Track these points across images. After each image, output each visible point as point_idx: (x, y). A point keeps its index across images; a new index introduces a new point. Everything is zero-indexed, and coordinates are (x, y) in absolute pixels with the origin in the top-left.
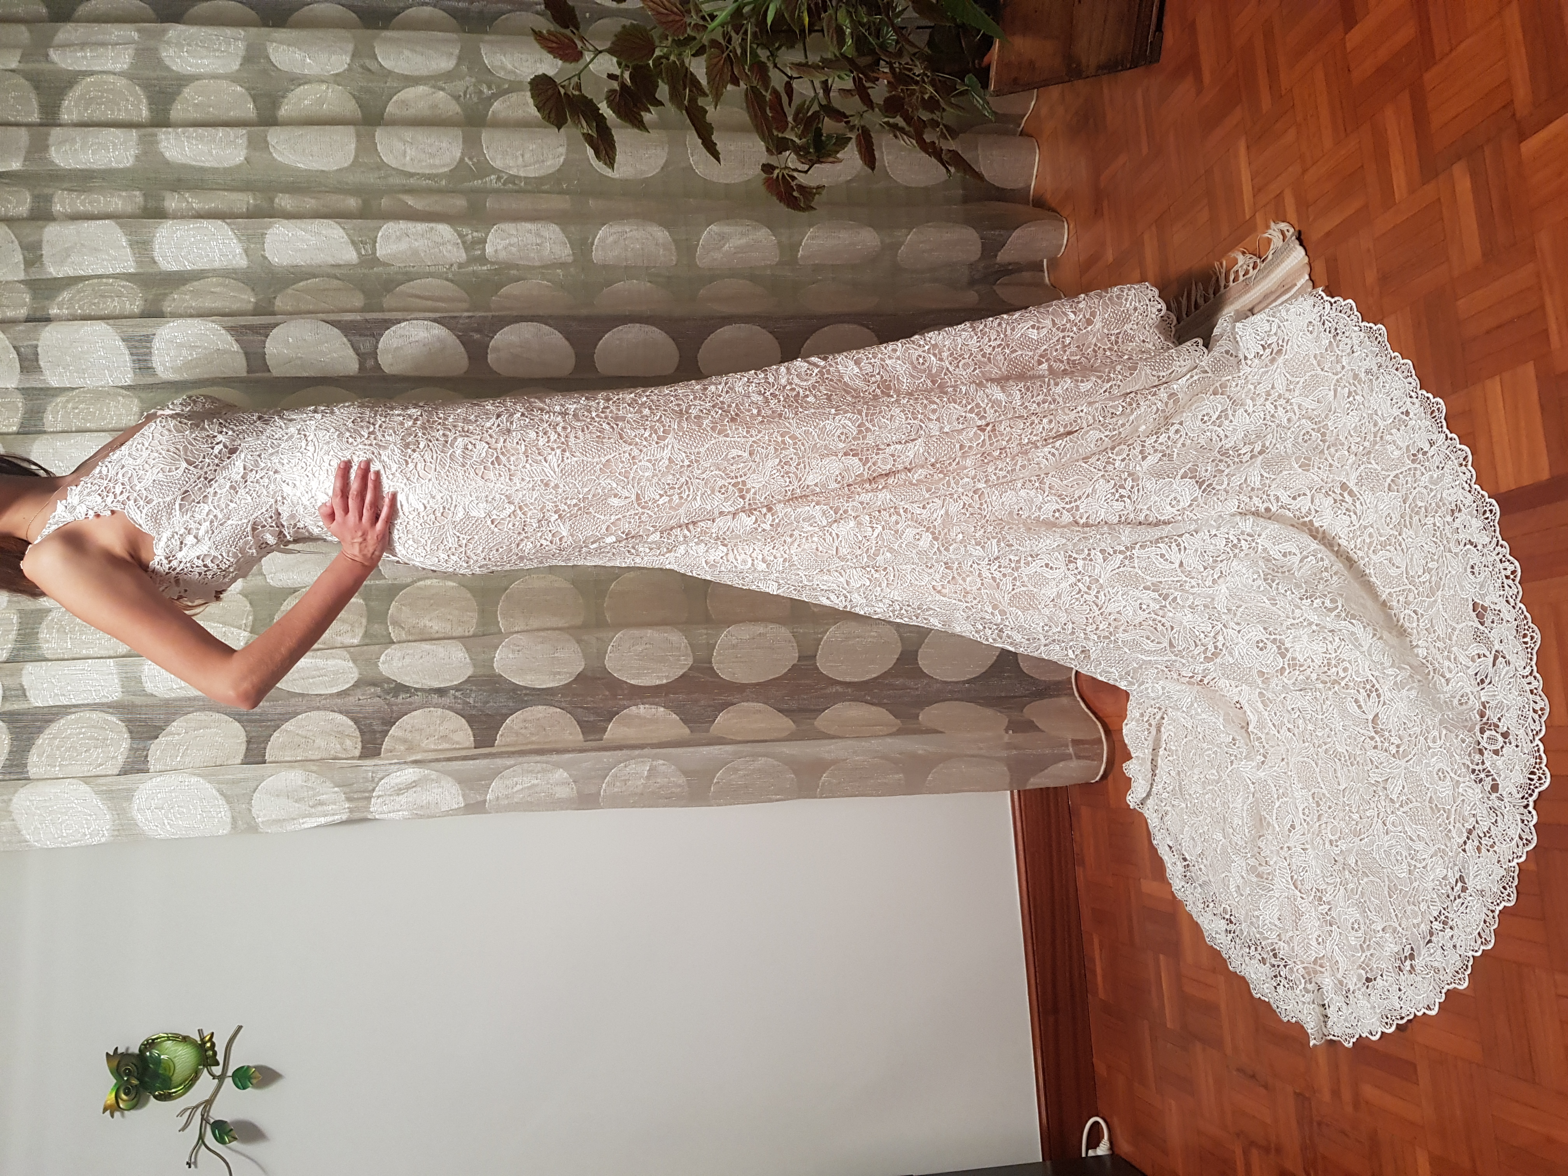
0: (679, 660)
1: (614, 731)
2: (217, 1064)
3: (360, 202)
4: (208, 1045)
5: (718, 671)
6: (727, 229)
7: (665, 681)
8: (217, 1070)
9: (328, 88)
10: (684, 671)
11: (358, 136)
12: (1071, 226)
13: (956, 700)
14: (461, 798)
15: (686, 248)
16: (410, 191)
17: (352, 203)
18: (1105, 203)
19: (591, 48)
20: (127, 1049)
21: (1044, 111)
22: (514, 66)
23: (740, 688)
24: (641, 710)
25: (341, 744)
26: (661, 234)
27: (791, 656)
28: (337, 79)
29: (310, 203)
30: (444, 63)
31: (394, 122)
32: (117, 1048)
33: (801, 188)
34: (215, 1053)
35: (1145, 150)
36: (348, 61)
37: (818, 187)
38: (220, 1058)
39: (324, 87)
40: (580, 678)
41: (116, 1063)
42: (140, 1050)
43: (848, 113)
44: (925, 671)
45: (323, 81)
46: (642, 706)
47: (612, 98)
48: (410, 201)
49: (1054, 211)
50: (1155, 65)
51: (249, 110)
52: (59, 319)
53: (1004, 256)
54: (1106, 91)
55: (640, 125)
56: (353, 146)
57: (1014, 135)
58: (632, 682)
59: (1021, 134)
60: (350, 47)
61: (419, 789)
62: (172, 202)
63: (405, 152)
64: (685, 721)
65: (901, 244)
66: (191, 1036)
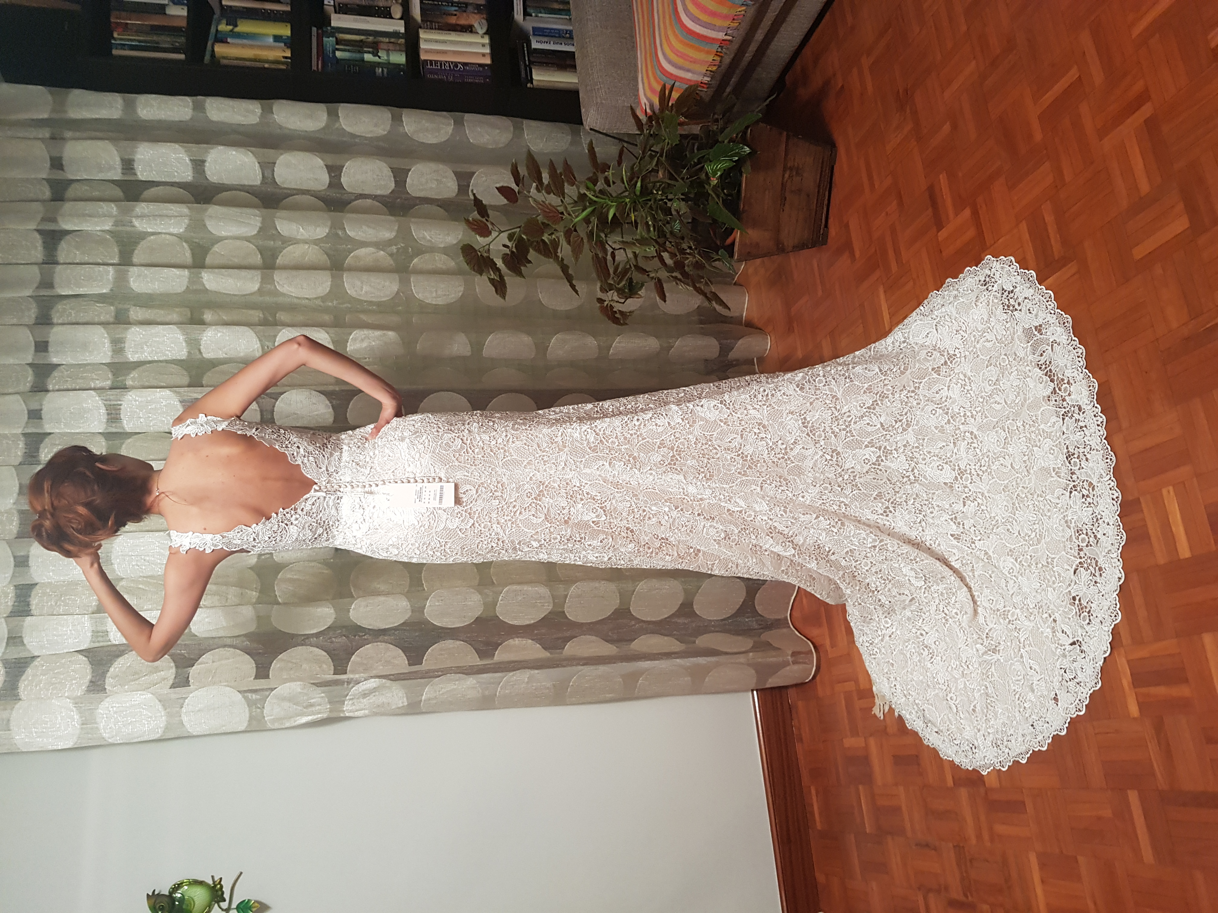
0: (544, 606)
1: (500, 656)
2: (224, 900)
3: (332, 317)
4: (219, 886)
5: (567, 614)
6: (567, 337)
7: (532, 622)
8: (224, 905)
9: (309, 247)
10: (545, 614)
11: (333, 276)
12: (773, 338)
13: (717, 632)
14: (405, 699)
15: (542, 348)
16: (364, 311)
17: (327, 318)
18: (795, 325)
19: (497, 229)
20: (160, 891)
21: (750, 271)
22: (431, 237)
23: (580, 625)
24: (516, 642)
25: (320, 667)
26: (526, 339)
27: (615, 603)
28: (316, 242)
29: (300, 318)
30: (387, 234)
31: (350, 269)
32: (154, 891)
33: (621, 312)
34: (223, 893)
35: (820, 293)
36: (327, 231)
37: (630, 312)
38: (227, 896)
39: (307, 246)
40: (478, 620)
41: (153, 901)
42: (169, 892)
43: (648, 270)
44: (698, 613)
45: (307, 243)
46: (517, 639)
47: (505, 258)
48: (364, 317)
49: (761, 329)
50: (824, 246)
51: (257, 259)
52: (134, 388)
53: (732, 355)
54: (792, 260)
55: (520, 274)
56: (329, 283)
57: (730, 284)
58: (510, 623)
59: (735, 284)
60: (329, 223)
61: (377, 693)
62: (208, 316)
63: (362, 287)
64: (545, 648)
65: (672, 347)
66: (206, 881)
